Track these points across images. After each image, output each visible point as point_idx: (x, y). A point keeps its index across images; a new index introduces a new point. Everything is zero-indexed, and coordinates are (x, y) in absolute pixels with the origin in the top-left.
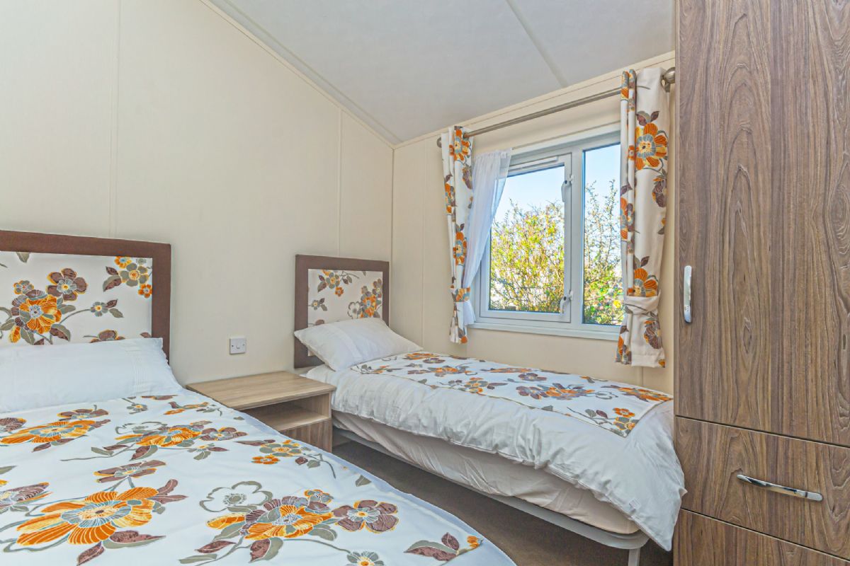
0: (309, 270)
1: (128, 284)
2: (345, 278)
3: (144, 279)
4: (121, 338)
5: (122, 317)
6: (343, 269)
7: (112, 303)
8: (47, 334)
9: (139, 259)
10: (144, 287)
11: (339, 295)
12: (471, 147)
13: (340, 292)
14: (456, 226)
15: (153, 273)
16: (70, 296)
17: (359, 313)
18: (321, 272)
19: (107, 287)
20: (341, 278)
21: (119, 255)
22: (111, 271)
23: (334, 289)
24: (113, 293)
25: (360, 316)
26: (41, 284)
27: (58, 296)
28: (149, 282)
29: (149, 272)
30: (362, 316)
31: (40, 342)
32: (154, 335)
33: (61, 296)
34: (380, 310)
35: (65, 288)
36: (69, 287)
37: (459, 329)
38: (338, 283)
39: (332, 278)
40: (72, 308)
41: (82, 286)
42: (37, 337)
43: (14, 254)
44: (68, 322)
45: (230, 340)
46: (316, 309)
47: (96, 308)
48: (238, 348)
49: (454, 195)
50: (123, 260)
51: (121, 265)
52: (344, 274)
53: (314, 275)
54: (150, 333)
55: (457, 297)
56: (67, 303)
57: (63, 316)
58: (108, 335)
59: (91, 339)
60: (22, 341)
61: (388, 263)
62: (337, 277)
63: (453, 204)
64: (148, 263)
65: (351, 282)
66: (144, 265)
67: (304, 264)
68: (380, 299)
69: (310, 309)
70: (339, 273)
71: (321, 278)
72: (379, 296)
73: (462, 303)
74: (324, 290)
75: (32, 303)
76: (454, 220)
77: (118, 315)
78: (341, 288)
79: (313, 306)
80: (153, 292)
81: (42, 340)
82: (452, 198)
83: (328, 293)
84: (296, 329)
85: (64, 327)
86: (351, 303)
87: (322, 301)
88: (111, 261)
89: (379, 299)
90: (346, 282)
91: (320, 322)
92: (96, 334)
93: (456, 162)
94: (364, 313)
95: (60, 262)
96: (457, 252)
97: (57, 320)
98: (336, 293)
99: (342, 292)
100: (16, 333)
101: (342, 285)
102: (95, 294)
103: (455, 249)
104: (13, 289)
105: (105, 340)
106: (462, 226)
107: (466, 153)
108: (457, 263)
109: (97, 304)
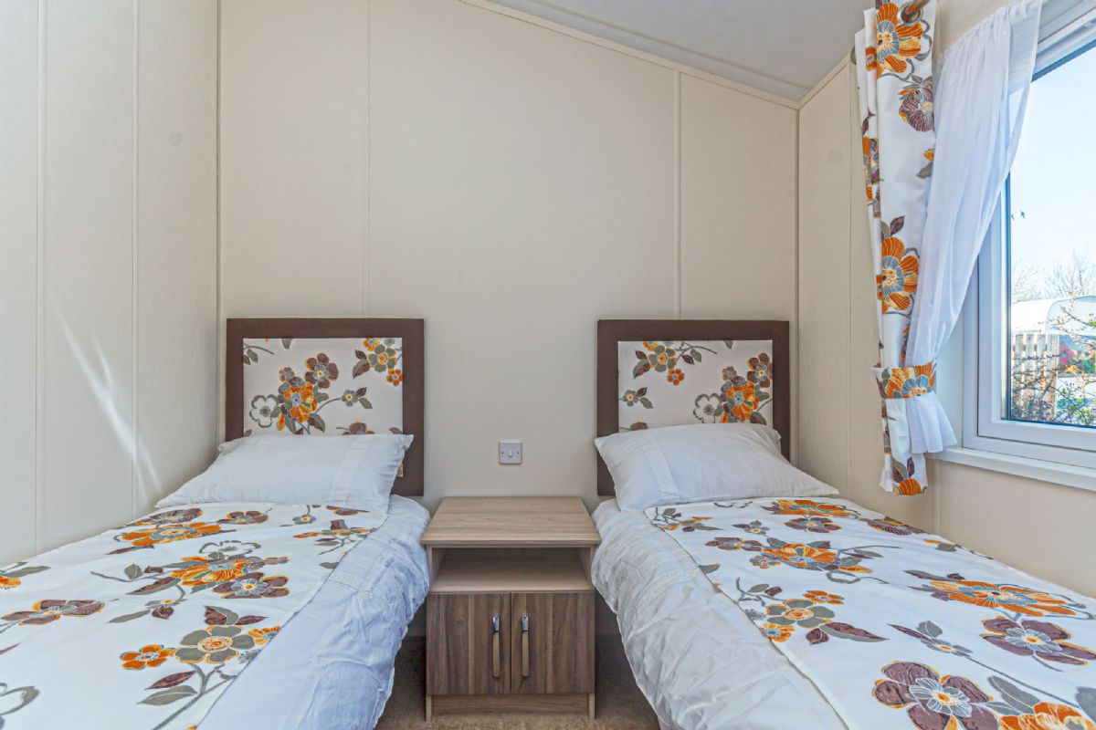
0: (619, 343)
1: (376, 370)
2: (688, 353)
3: (392, 363)
4: (371, 433)
5: (371, 407)
6: (683, 338)
7: (362, 392)
8: (305, 424)
9: (387, 339)
10: (393, 372)
11: (676, 383)
12: (931, 33)
13: (677, 378)
14: (883, 225)
15: (403, 355)
16: (324, 384)
17: (717, 414)
18: (640, 346)
19: (357, 373)
20: (678, 354)
21: (368, 336)
22: (360, 355)
23: (666, 373)
24: (362, 381)
25: (719, 418)
26: (300, 371)
27: (314, 383)
28: (398, 366)
29: (398, 354)
30: (724, 420)
31: (300, 432)
32: (405, 432)
33: (317, 384)
34: (765, 410)
35: (320, 375)
36: (323, 375)
37: (893, 460)
38: (672, 363)
39: (662, 355)
40: (325, 397)
41: (333, 372)
42: (298, 426)
43: (280, 341)
44: (323, 412)
45: (500, 444)
46: (630, 404)
47: (347, 397)
48: (510, 457)
49: (877, 157)
50: (371, 342)
51: (370, 348)
52: (685, 347)
53: (628, 352)
54: (401, 429)
55: (886, 388)
56: (321, 391)
57: (318, 405)
58: (358, 428)
59: (343, 431)
60: (286, 429)
61: (787, 323)
62: (671, 352)
63: (875, 178)
64: (397, 343)
65: (699, 359)
66: (393, 347)
67: (611, 333)
68: (768, 390)
69: (622, 404)
70: (675, 345)
71: (640, 355)
72: (764, 384)
73: (903, 401)
74: (645, 374)
75: (294, 391)
76: (877, 215)
77: (367, 405)
78: (678, 371)
79: (625, 400)
80: (404, 378)
81: (302, 429)
82: (873, 164)
83: (655, 380)
84: (600, 435)
85: (319, 417)
86: (700, 397)
87: (642, 392)
88: (359, 343)
89: (763, 390)
90: (688, 360)
91: (640, 426)
92: (347, 426)
93: (881, 80)
94: (729, 413)
95: (315, 347)
96: (885, 283)
97: (314, 409)
98: (670, 379)
99: (682, 377)
100: (282, 421)
101: (681, 365)
102: (345, 382)
103: (881, 279)
104: (279, 376)
105: (355, 433)
106: (898, 224)
107: (915, 51)
108: (885, 308)
109: (348, 392)
